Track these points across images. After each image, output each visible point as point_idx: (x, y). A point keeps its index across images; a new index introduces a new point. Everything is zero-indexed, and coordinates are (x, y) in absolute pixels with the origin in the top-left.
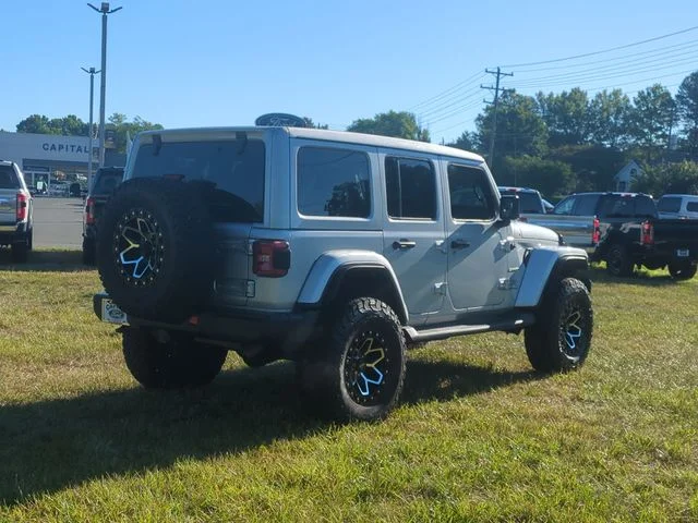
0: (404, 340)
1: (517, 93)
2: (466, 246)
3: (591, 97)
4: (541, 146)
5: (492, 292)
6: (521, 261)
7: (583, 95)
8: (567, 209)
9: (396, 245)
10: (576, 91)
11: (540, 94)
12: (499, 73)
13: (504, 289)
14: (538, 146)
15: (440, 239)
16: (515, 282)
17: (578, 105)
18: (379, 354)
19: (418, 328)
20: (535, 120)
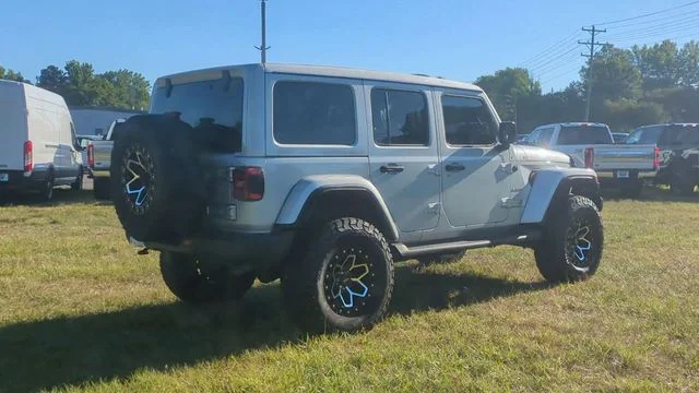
0: (390, 256)
1: (615, 47)
2: (463, 168)
3: (679, 47)
4: (636, 90)
5: (493, 210)
6: (526, 181)
7: (673, 45)
8: (637, 140)
9: (383, 169)
10: (666, 43)
11: (635, 47)
12: (593, 30)
13: (506, 207)
14: (633, 91)
15: (432, 163)
16: (520, 200)
17: (668, 55)
18: (363, 270)
19: (409, 245)
20: (630, 70)
